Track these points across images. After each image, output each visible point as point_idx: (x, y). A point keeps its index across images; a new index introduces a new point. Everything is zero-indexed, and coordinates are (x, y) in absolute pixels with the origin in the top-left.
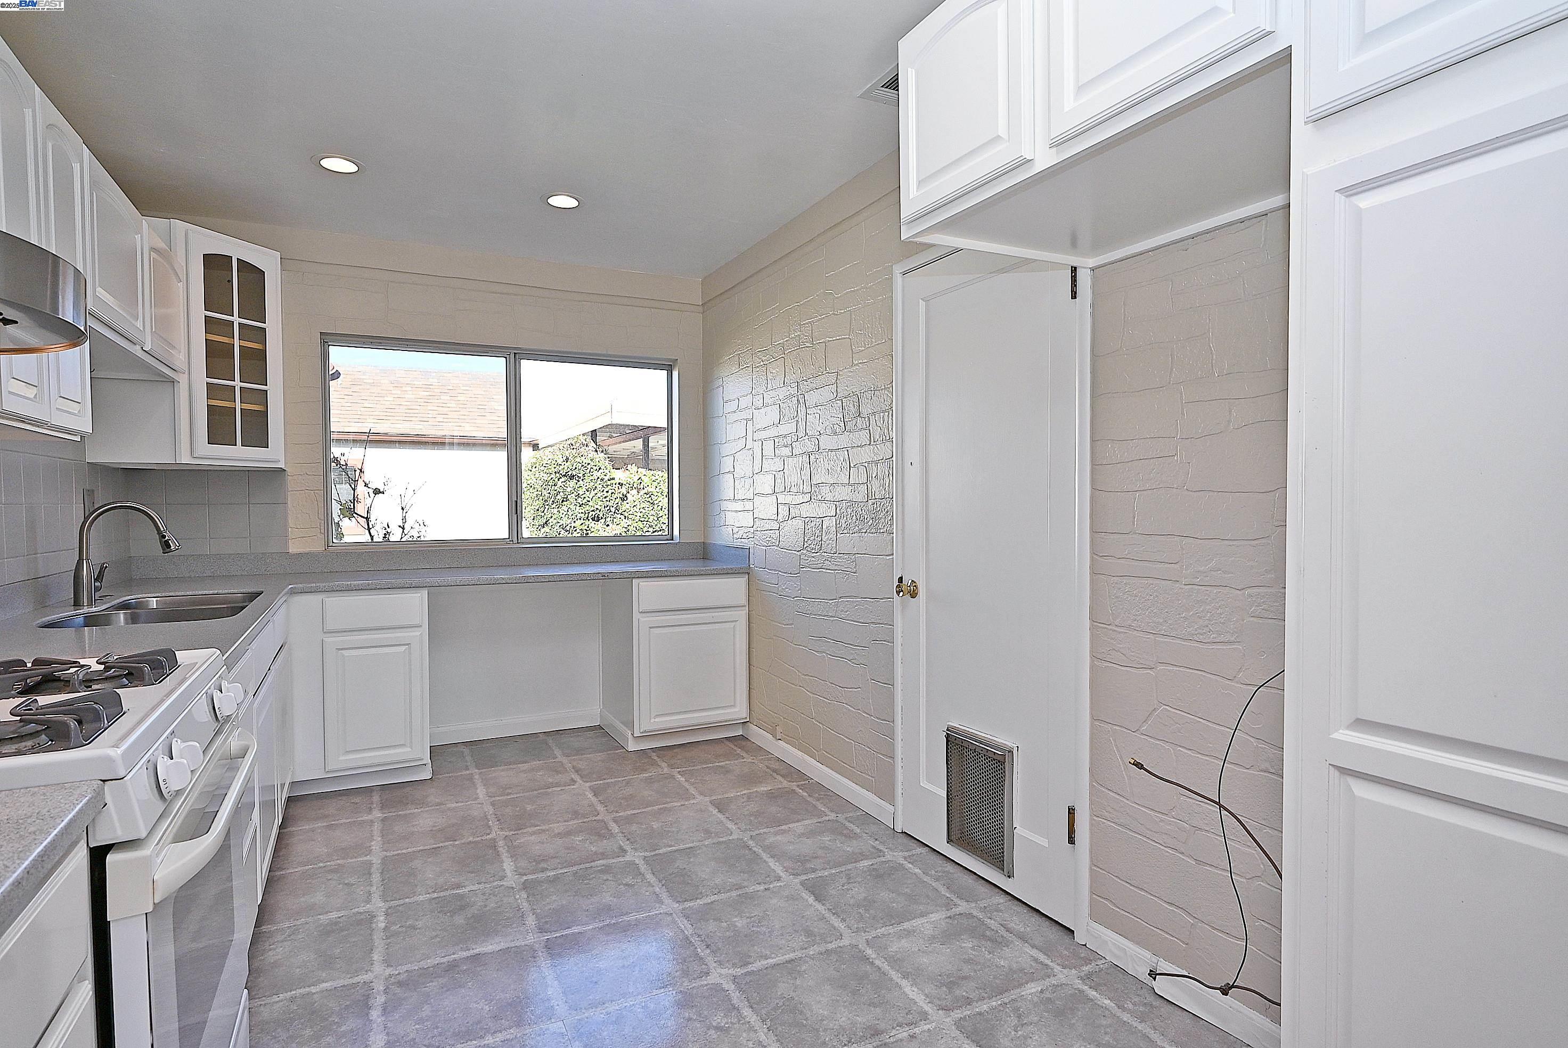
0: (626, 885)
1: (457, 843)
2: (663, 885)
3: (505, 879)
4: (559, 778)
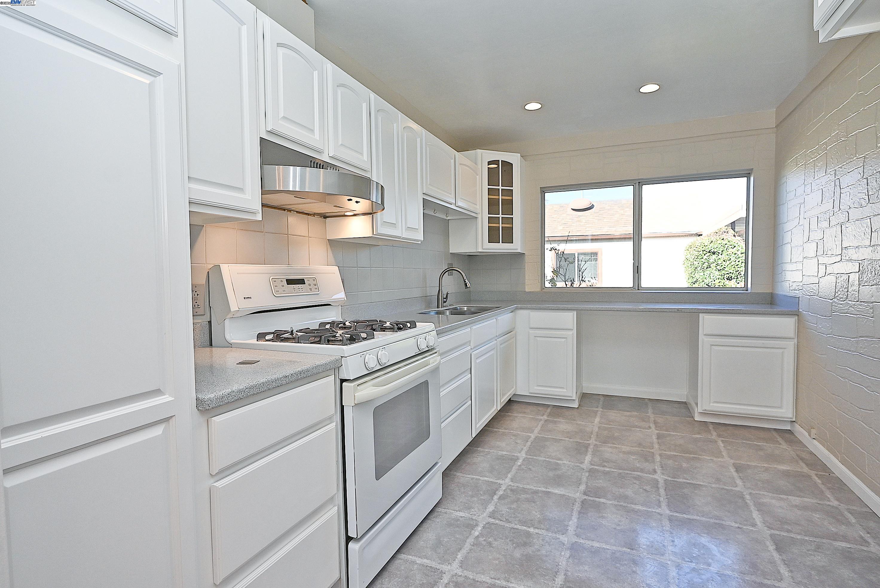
0: (645, 490)
1: (571, 440)
2: (667, 498)
3: (583, 464)
4: (643, 424)
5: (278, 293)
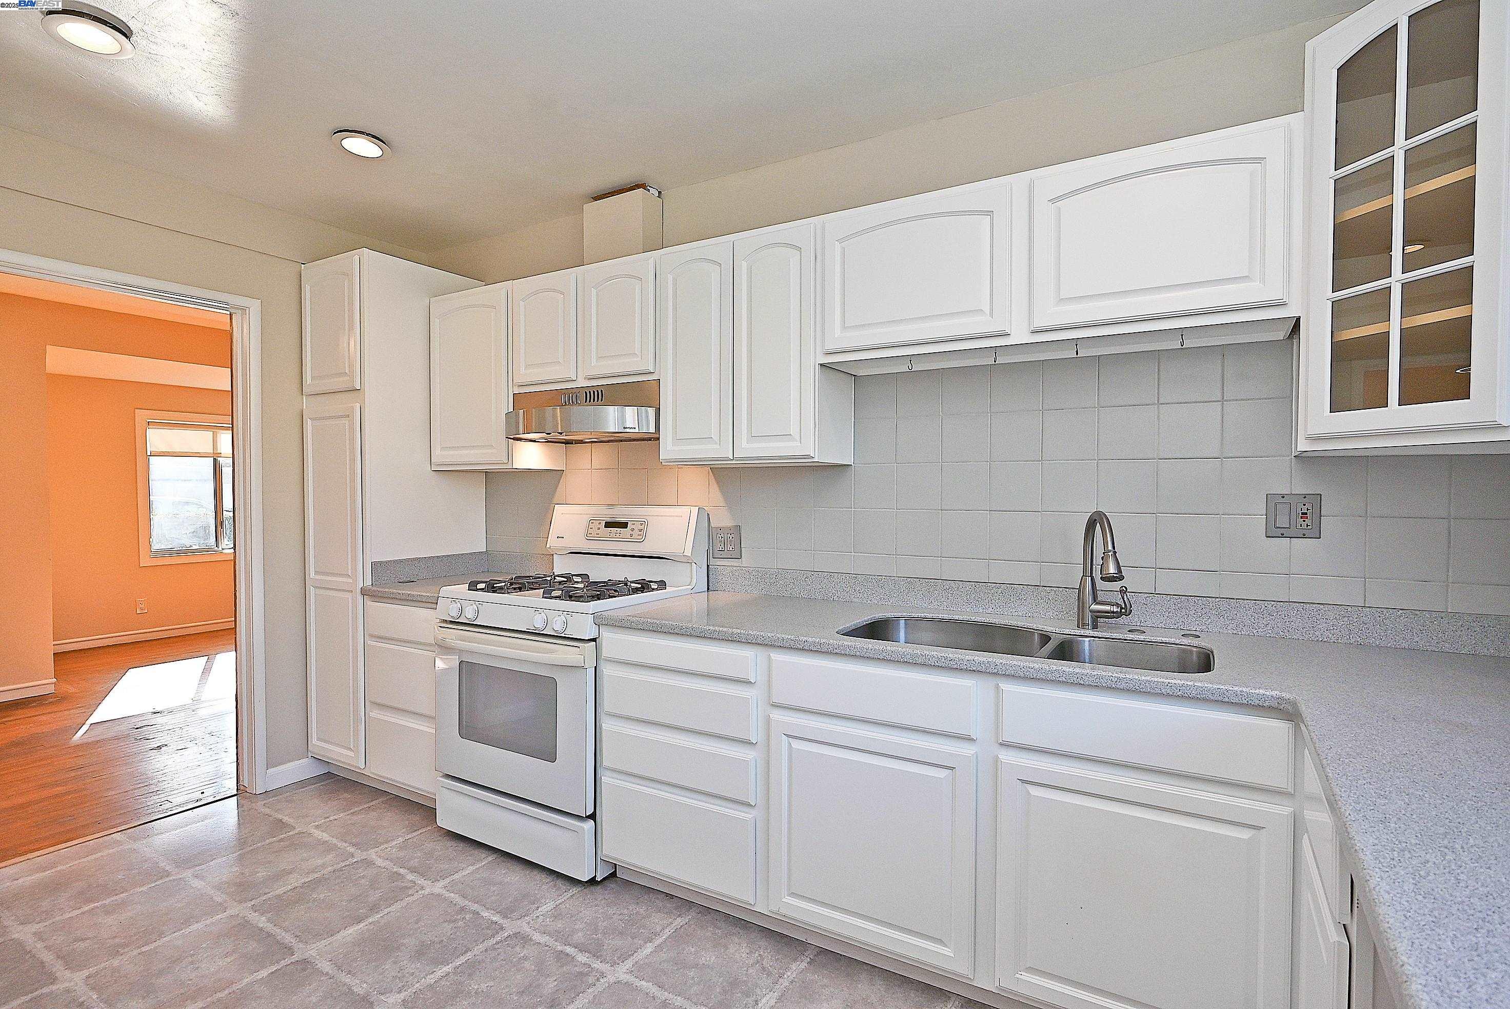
5: (590, 535)
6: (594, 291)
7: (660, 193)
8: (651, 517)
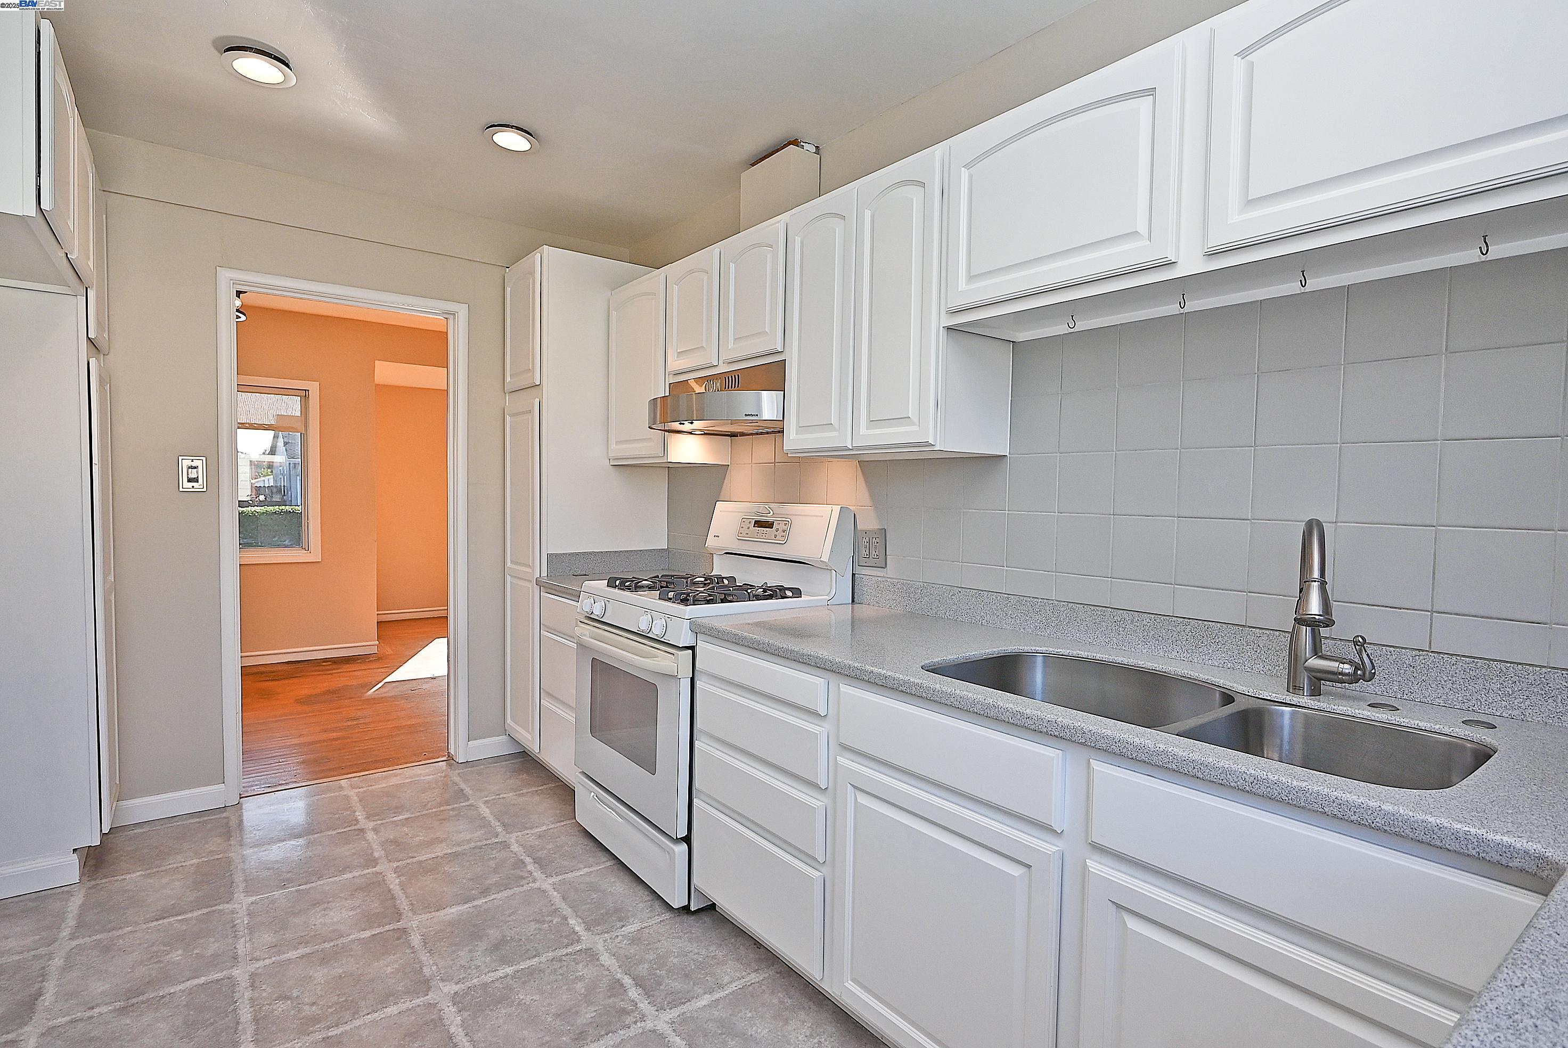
5: (741, 535)
6: (732, 266)
7: (817, 147)
8: (794, 517)
